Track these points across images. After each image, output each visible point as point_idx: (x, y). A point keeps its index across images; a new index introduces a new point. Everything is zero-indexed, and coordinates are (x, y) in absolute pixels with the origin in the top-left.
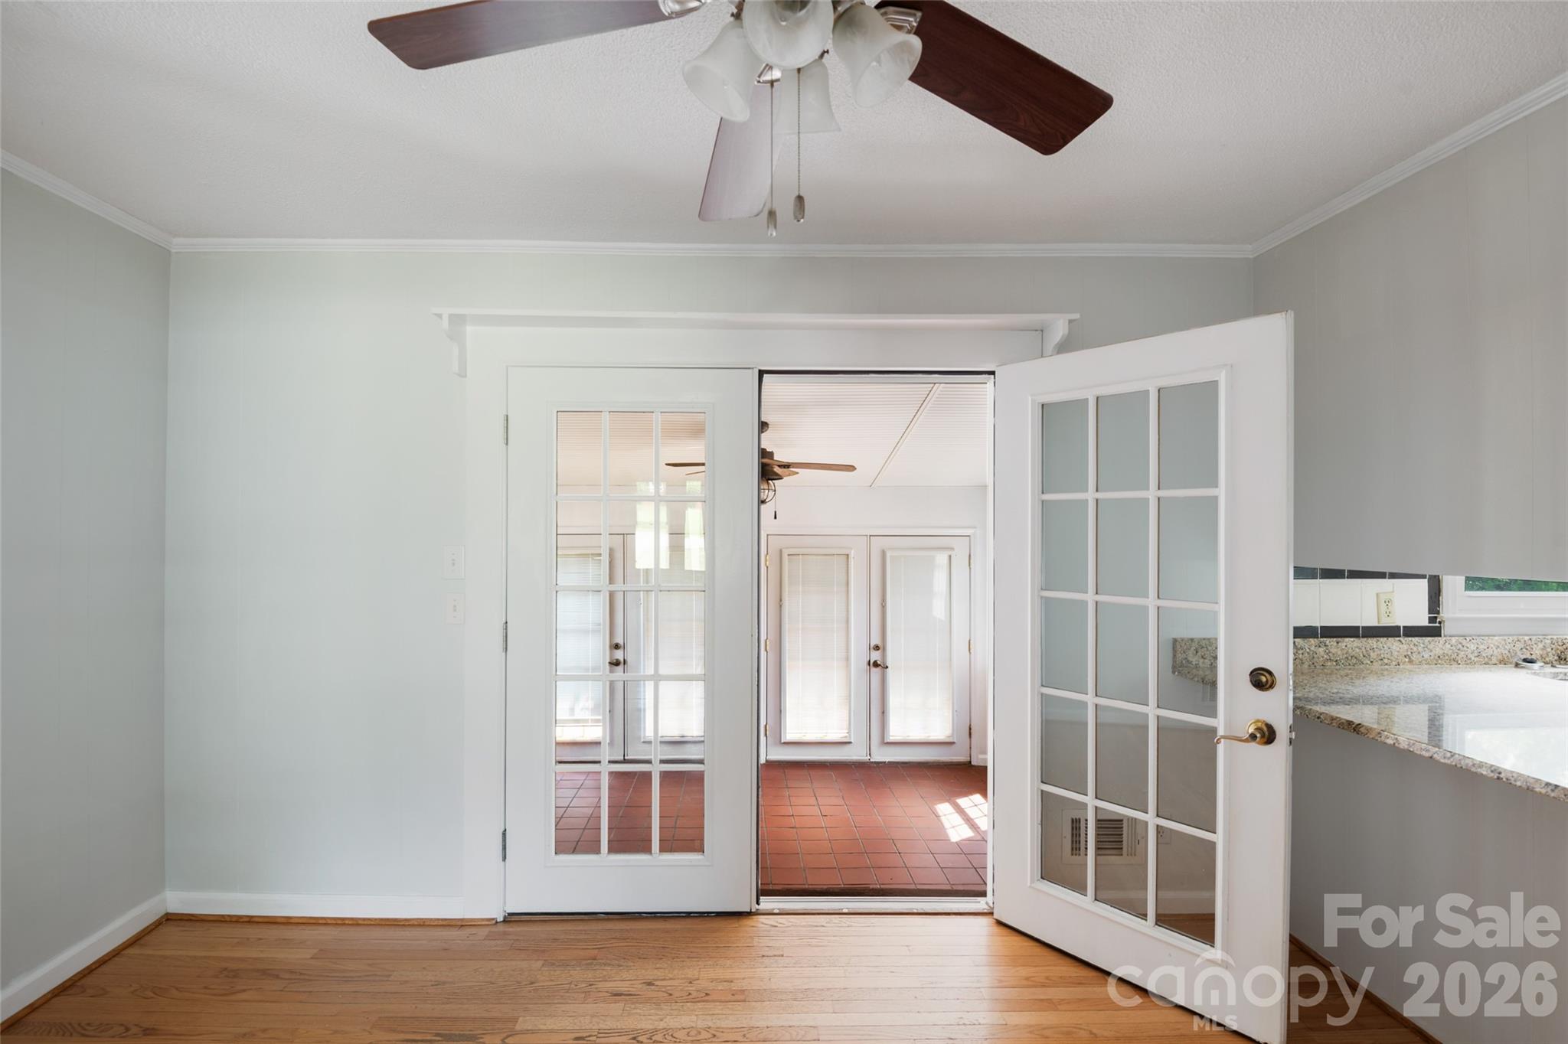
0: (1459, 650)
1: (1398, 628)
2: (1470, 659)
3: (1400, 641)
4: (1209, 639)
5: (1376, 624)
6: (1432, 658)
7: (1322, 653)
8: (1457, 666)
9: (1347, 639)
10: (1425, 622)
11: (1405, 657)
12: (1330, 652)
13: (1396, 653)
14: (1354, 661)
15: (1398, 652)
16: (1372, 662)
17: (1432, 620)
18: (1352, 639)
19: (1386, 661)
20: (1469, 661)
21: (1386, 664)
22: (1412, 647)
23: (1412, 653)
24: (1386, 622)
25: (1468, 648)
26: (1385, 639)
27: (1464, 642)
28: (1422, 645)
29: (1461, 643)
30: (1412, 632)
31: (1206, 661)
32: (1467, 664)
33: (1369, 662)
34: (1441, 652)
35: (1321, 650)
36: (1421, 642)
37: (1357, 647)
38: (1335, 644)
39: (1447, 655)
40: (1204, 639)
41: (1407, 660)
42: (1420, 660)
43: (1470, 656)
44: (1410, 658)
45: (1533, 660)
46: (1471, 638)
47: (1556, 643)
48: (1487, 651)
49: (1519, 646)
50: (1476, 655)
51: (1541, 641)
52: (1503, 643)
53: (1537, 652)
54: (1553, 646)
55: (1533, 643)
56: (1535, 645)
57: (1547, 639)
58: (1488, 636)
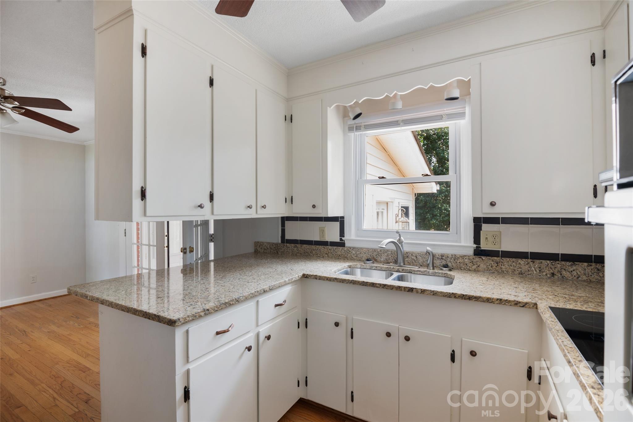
0: (348, 253)
1: (328, 242)
2: (353, 257)
3: (324, 247)
4: (263, 242)
5: (319, 240)
6: (337, 255)
7: (296, 250)
9: (304, 245)
10: (338, 240)
11: (326, 254)
12: (298, 250)
13: (322, 252)
14: (307, 254)
15: (323, 252)
16: (313, 255)
17: (341, 240)
18: (306, 245)
19: (318, 255)
20: (352, 258)
21: (319, 256)
22: (329, 250)
23: (328, 253)
24: (322, 240)
25: (352, 252)
26: (318, 246)
28: (333, 250)
29: (349, 250)
30: (333, 244)
31: (262, 250)
32: (351, 260)
33: (312, 255)
34: (340, 253)
35: (295, 249)
36: (332, 248)
37: (308, 248)
38: (300, 247)
39: (343, 255)
40: (262, 242)
41: (327, 255)
42: (332, 256)
43: (353, 256)
44: (328, 255)
45: (370, 260)
46: (354, 248)
47: (394, 254)
48: (360, 254)
49: (375, 253)
50: (355, 256)
51: (386, 252)
52: (368, 252)
53: (384, 257)
54: (392, 255)
55: (382, 253)
56: (383, 254)
57: (389, 252)
58: (361, 248)
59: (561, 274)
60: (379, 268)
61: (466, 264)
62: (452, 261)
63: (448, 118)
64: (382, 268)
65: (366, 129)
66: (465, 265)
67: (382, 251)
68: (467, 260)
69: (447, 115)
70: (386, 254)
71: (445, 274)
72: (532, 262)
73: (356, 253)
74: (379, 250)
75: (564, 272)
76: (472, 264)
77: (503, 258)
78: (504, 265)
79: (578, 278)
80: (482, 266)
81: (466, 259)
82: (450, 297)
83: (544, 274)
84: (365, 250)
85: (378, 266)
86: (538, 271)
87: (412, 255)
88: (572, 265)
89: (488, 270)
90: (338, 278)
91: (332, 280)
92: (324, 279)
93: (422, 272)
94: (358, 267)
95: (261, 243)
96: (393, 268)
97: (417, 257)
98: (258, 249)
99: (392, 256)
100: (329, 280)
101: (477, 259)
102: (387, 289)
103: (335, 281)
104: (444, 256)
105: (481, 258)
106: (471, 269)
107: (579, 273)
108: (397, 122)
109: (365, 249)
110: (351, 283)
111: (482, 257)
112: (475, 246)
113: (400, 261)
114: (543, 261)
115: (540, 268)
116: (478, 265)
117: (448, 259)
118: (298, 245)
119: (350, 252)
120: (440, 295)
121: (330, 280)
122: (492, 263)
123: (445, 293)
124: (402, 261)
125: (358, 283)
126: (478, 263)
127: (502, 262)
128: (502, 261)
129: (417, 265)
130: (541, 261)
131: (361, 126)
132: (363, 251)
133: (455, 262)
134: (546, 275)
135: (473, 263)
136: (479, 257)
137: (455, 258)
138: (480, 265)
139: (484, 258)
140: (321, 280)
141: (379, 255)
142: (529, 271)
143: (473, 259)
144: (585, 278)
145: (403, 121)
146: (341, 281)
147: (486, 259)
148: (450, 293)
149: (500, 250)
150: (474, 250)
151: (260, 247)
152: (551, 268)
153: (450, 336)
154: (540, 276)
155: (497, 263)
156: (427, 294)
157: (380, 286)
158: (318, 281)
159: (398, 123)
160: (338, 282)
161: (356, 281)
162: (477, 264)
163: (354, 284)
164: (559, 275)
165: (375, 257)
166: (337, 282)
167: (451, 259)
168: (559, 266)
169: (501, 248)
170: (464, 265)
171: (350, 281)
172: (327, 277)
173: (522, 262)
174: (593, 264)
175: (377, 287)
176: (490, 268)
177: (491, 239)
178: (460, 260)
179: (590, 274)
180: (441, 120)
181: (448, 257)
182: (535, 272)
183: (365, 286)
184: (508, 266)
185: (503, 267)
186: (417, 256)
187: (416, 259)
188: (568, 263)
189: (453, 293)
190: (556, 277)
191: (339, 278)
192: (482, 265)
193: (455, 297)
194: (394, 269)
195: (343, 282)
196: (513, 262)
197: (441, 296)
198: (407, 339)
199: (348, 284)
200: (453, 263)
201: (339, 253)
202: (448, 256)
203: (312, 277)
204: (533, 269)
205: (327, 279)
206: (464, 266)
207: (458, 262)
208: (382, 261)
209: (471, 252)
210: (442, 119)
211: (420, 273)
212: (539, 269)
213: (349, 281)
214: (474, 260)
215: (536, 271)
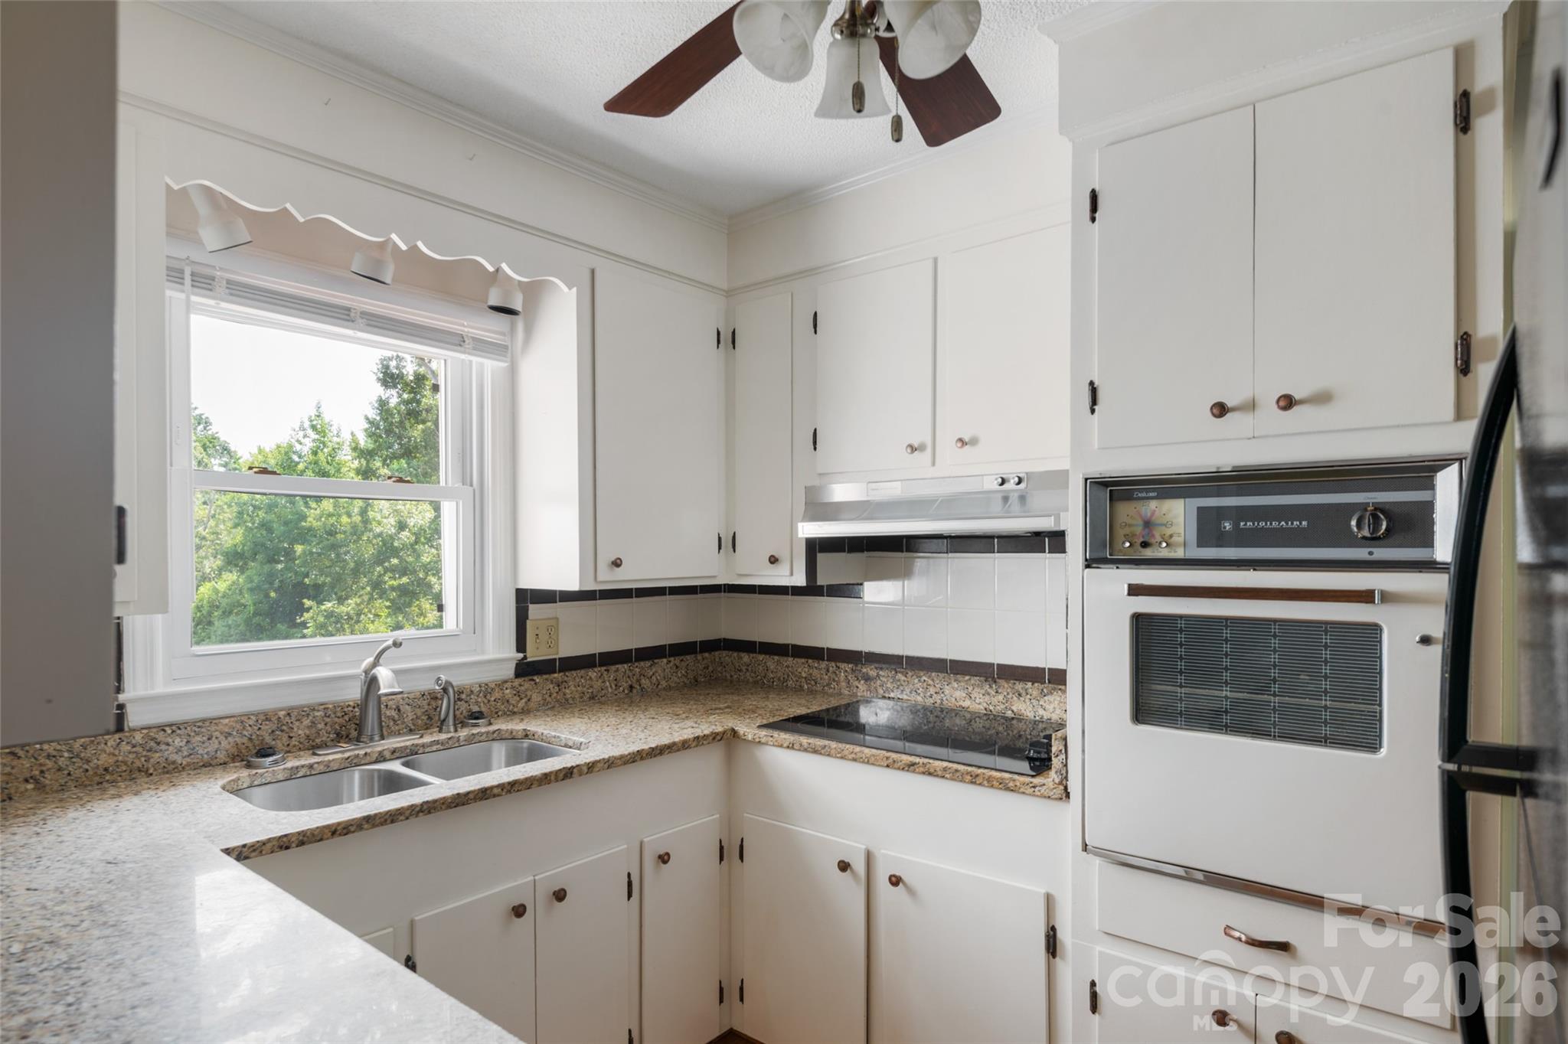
0: (149, 750)
2: (174, 763)
3: (11, 753)
6: (88, 774)
8: (146, 780)
15: (9, 775)
22: (42, 761)
23: (42, 771)
25: (168, 744)
27: (160, 736)
28: (63, 755)
29: (153, 739)
32: (167, 773)
34: (111, 760)
36: (63, 748)
39: (125, 763)
43: (173, 757)
44: (37, 782)
45: (271, 751)
46: (176, 727)
47: (333, 716)
48: (207, 744)
49: (267, 727)
50: (186, 753)
51: (308, 714)
52: (239, 726)
53: (300, 732)
54: (328, 720)
55: (293, 719)
56: (297, 723)
57: (318, 711)
58: (204, 721)
59: (640, 685)
60: (322, 768)
61: (508, 701)
62: (479, 700)
63: (474, 349)
64: (332, 764)
65: (231, 294)
66: (506, 704)
67: (294, 714)
68: (508, 691)
69: (474, 339)
70: (307, 722)
72: (605, 670)
73: (188, 742)
74: (283, 713)
75: (643, 681)
76: (518, 699)
77: (567, 674)
78: (568, 687)
79: (657, 686)
80: (536, 698)
81: (507, 689)
82: (634, 762)
83: (621, 689)
84: (226, 725)
85: (318, 763)
86: (614, 686)
87: (387, 706)
88: (652, 665)
89: (545, 703)
90: (376, 815)
91: (352, 829)
92: (318, 838)
93: (442, 744)
94: (245, 786)
96: (366, 754)
97: (399, 710)
99: (326, 724)
100: (340, 835)
101: (526, 684)
102: (518, 791)
103: (366, 826)
104: (463, 692)
105: (533, 680)
106: (515, 710)
107: (659, 678)
108: (347, 312)
109: (227, 721)
110: (421, 814)
111: (535, 678)
112: (521, 655)
114: (619, 666)
115: (616, 680)
116: (529, 697)
117: (472, 696)
119: (158, 744)
120: (620, 763)
121: (345, 831)
122: (551, 686)
123: (627, 756)
125: (443, 803)
126: (529, 693)
127: (566, 682)
128: (566, 679)
129: (399, 730)
130: (617, 666)
131: (213, 279)
132: (220, 727)
133: (486, 701)
134: (623, 691)
135: (519, 696)
136: (531, 678)
137: (486, 690)
138: (531, 696)
139: (537, 679)
140: (311, 843)
141: (282, 731)
142: (602, 689)
143: (520, 685)
144: (664, 684)
145: (364, 314)
146: (386, 820)
147: (541, 681)
148: (633, 753)
149: (557, 657)
150: (517, 664)
152: (629, 677)
153: (624, 847)
154: (616, 695)
155: (559, 686)
156: (598, 769)
157: (502, 790)
158: (294, 851)
159: (349, 315)
160: (377, 826)
161: (435, 801)
162: (526, 696)
163: (429, 812)
164: (638, 687)
165: (268, 739)
166: (374, 826)
167: (478, 696)
168: (637, 670)
169: (557, 654)
170: (503, 704)
171: (418, 809)
172: (333, 825)
173: (593, 673)
174: (672, 659)
175: (495, 796)
176: (548, 699)
177: (544, 636)
178: (497, 695)
179: (669, 674)
180: (459, 348)
181: (472, 691)
182: (610, 690)
183: (464, 805)
184: (575, 687)
185: (567, 691)
186: (401, 707)
187: (396, 716)
188: (648, 663)
189: (638, 751)
190: (635, 691)
191: (380, 813)
192: (534, 696)
193: (642, 758)
194: (368, 758)
195: (392, 822)
196: (582, 677)
197: (621, 765)
198: (560, 895)
199: (412, 820)
200: (482, 704)
201: (104, 760)
202: (473, 689)
203: (269, 846)
204: (608, 683)
205: (334, 833)
206: (503, 707)
207: (493, 699)
208: (295, 746)
209: (509, 671)
210: (460, 345)
212: (615, 682)
213: (413, 810)
214: (523, 688)
215: (611, 687)
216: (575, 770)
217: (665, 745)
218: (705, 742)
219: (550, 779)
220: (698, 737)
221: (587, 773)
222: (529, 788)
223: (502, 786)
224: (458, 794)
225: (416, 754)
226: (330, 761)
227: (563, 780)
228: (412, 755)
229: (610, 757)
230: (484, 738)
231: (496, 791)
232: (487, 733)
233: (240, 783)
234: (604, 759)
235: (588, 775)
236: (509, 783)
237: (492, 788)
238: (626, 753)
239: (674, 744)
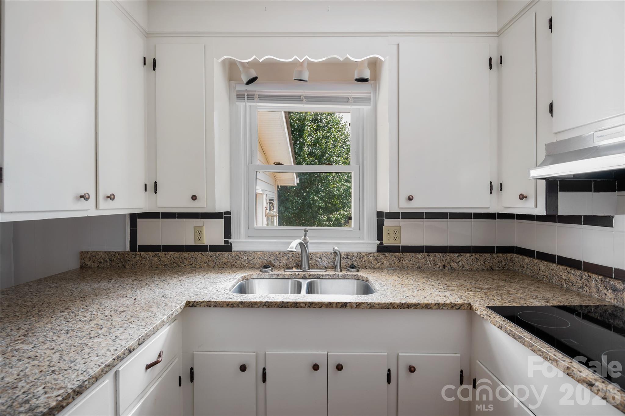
0: (237, 259)
1: (207, 246)
2: (243, 265)
3: (201, 254)
4: (97, 252)
5: (193, 244)
6: (221, 264)
7: (156, 261)
8: (235, 269)
9: (171, 253)
10: (223, 244)
11: (205, 263)
12: (161, 260)
13: (200, 261)
14: (175, 265)
15: (201, 260)
16: (185, 266)
17: (226, 242)
18: (174, 253)
19: (193, 265)
20: (243, 266)
21: (194, 267)
22: (209, 257)
23: (209, 261)
24: (199, 243)
25: (242, 258)
26: (193, 253)
27: (240, 255)
28: (215, 257)
29: (237, 256)
30: (215, 248)
31: (96, 264)
32: (242, 268)
33: (183, 266)
34: (226, 261)
35: (156, 259)
36: (214, 254)
37: (177, 257)
38: (164, 255)
39: (230, 262)
40: (94, 252)
41: (206, 265)
42: (214, 265)
43: (243, 263)
44: (207, 264)
45: (268, 266)
46: (245, 252)
47: (295, 257)
48: (253, 260)
49: (273, 257)
50: (247, 262)
51: (286, 255)
52: (263, 256)
53: (283, 261)
54: (293, 258)
55: (281, 256)
56: (283, 258)
57: (290, 254)
58: (254, 252)
59: (450, 266)
60: (281, 276)
61: (371, 262)
62: (357, 260)
63: (354, 102)
64: (285, 276)
65: (260, 100)
66: (370, 264)
67: (281, 254)
68: (371, 258)
69: (354, 98)
70: (286, 258)
71: (355, 276)
72: (427, 255)
73: (247, 258)
74: (278, 253)
75: (452, 264)
76: (377, 262)
77: (403, 254)
78: (405, 261)
79: (463, 268)
80: (386, 263)
81: (370, 257)
82: (388, 308)
83: (438, 266)
84: (259, 254)
85: (280, 274)
86: (433, 264)
87: (316, 256)
88: (458, 256)
89: (391, 266)
90: (245, 302)
91: (235, 306)
92: (222, 306)
93: (331, 276)
94: (255, 278)
95: (94, 254)
96: (298, 274)
97: (321, 259)
98: (87, 263)
99: (293, 260)
100: (230, 307)
101: (381, 256)
102: (314, 307)
103: (241, 306)
104: (349, 255)
105: (385, 255)
106: (375, 267)
107: (463, 263)
108: (299, 98)
109: (260, 253)
110: (265, 307)
111: (386, 254)
112: (379, 242)
113: (305, 265)
114: (437, 254)
115: (434, 261)
116: (382, 262)
117: (354, 258)
118: (159, 253)
119: (239, 257)
120: (378, 307)
121: (232, 306)
122: (395, 259)
123: (383, 304)
124: (307, 266)
125: (275, 304)
126: (382, 260)
127: (403, 258)
128: (403, 256)
129: (321, 267)
130: (435, 254)
131: (254, 95)
132: (257, 255)
133: (360, 261)
134: (439, 267)
135: (377, 261)
136: (383, 253)
137: (360, 256)
138: (383, 262)
139: (387, 254)
140: (218, 307)
141: (277, 260)
142: (425, 265)
143: (378, 256)
144: (467, 267)
145: (306, 97)
146: (249, 306)
147: (389, 255)
148: (388, 304)
149: (400, 245)
150: (377, 246)
151: (90, 259)
152: (443, 260)
153: (386, 354)
154: (434, 268)
155: (399, 259)
156: (363, 307)
157: (306, 305)
158: (212, 309)
159: (300, 99)
160: (245, 307)
161: (272, 303)
162: (381, 261)
163: (269, 307)
164: (449, 267)
165: (273, 262)
166: (244, 307)
167: (356, 258)
168: (449, 257)
169: (400, 243)
170: (369, 263)
171: (263, 304)
172: (227, 302)
173: (419, 256)
174: (474, 254)
175: (301, 307)
176: (393, 265)
177: (392, 235)
178: (366, 258)
179: (472, 262)
180: (347, 103)
181: (353, 255)
182: (430, 265)
183: (285, 307)
184: (408, 261)
185: (404, 262)
186: (322, 258)
187: (320, 261)
188: (456, 255)
189: (391, 303)
190: (446, 268)
191: (247, 302)
192: (385, 262)
193: (394, 307)
194: (299, 276)
195: (252, 307)
196: (412, 257)
197: (379, 308)
198: (339, 367)
199: (261, 308)
200: (358, 262)
201: (224, 260)
202: (354, 254)
203: (203, 304)
204: (429, 262)
205: (228, 305)
206: (368, 265)
207: (363, 260)
208: (281, 266)
209: (374, 249)
210: (348, 102)
211: (329, 277)
212: (434, 262)
213: (261, 304)
214: (379, 257)
215: (431, 264)
216: (348, 305)
217: (412, 304)
218: (444, 308)
219: (333, 306)
220: (439, 304)
221: (356, 308)
222: (320, 308)
223: (305, 303)
224: (283, 302)
225: (319, 278)
226: (285, 275)
227: (341, 308)
228: (317, 278)
229: (371, 302)
230: (350, 277)
231: (302, 305)
232: (352, 275)
233: (253, 276)
234: (367, 303)
235: (356, 309)
236: (309, 303)
237: (300, 303)
238: (383, 302)
239: (419, 304)
